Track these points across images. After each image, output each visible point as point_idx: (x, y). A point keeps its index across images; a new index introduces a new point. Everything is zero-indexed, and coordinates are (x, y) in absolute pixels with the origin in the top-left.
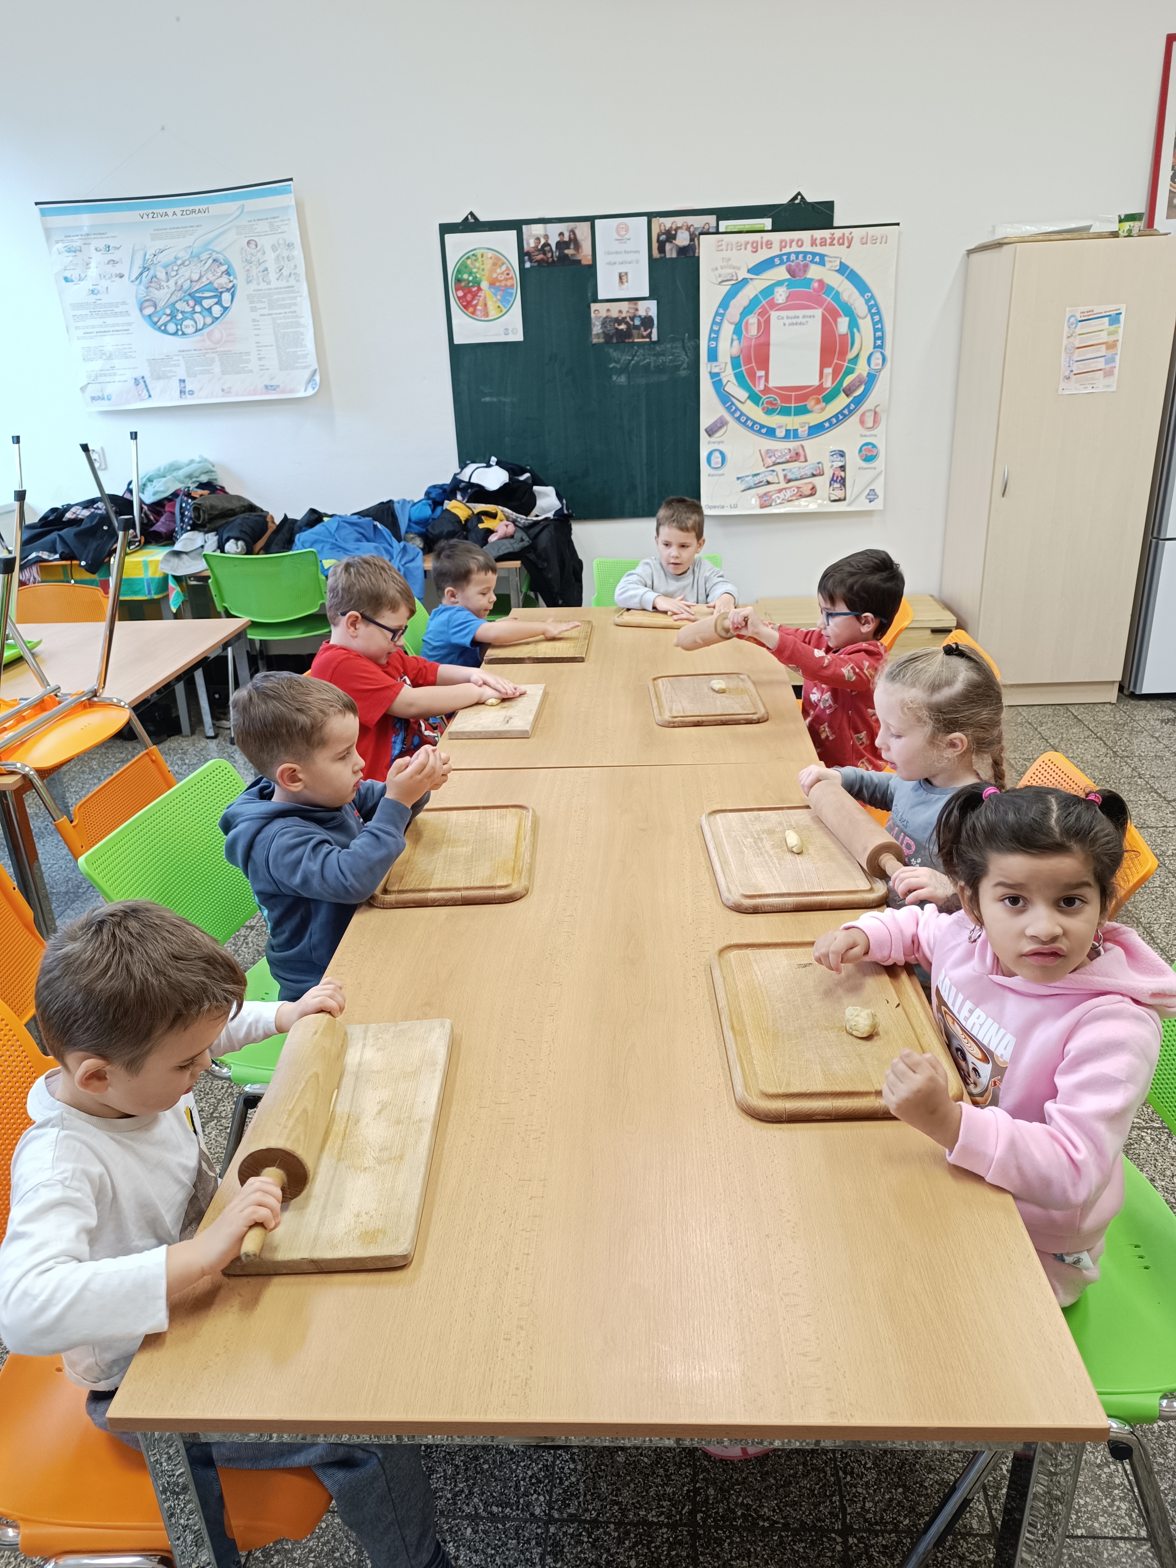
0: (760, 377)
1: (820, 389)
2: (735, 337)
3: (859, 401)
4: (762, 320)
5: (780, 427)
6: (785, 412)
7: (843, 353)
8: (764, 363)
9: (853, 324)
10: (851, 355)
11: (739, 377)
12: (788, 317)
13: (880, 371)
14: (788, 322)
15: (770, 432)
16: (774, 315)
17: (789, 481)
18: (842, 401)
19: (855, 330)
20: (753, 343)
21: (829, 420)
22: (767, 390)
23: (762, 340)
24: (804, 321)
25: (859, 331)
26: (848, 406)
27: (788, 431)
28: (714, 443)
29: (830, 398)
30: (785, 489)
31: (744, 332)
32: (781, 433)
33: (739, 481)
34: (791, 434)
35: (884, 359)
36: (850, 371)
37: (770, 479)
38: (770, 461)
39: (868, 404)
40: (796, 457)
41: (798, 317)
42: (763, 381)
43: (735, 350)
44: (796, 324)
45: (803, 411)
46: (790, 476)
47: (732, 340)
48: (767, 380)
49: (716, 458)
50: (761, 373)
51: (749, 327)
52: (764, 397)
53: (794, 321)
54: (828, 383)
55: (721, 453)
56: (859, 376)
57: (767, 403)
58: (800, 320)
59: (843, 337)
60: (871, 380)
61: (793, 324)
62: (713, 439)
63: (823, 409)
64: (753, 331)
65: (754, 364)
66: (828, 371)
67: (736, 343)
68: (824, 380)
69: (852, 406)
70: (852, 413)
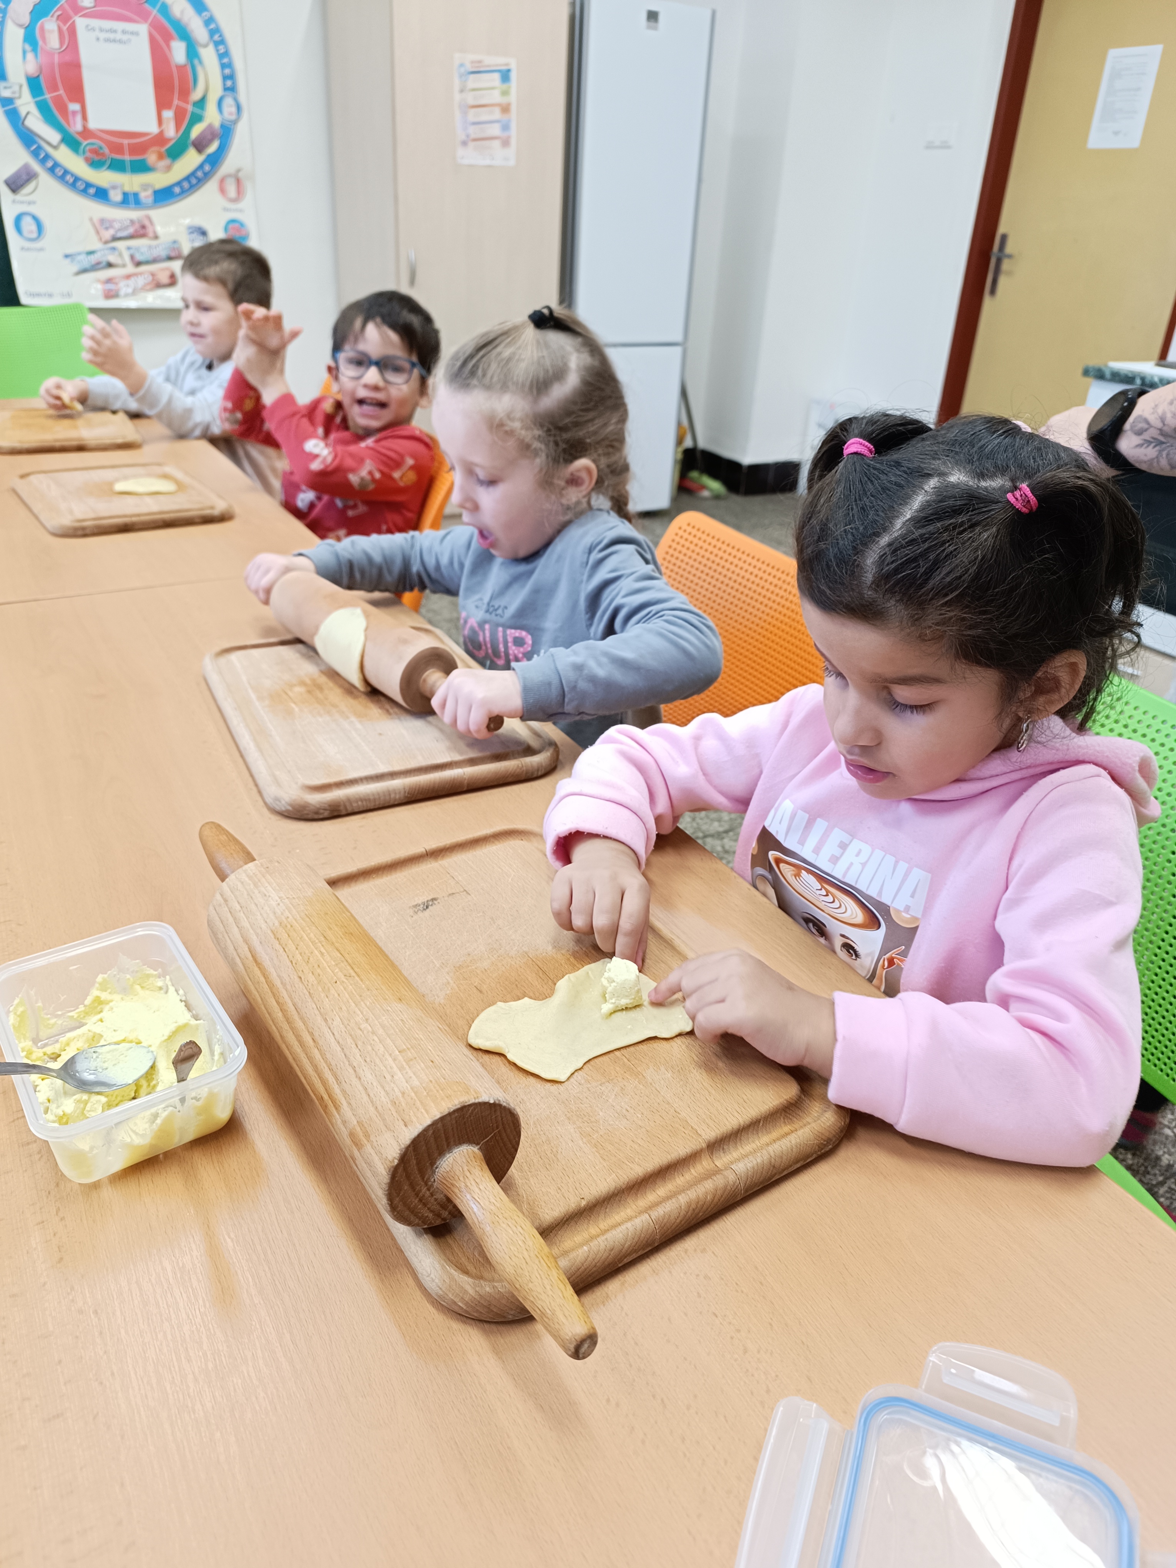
0: (74, 113)
1: (160, 139)
2: (28, 47)
3: (215, 161)
4: (65, 28)
5: (114, 187)
6: (117, 166)
7: (185, 93)
8: (76, 91)
9: (192, 52)
10: (196, 95)
11: (42, 107)
12: (101, 30)
13: (235, 122)
14: (103, 36)
15: (101, 194)
16: (81, 23)
17: (138, 264)
18: (191, 160)
19: (196, 62)
20: (56, 59)
21: (179, 183)
22: (86, 133)
23: (67, 58)
24: (125, 37)
25: (201, 62)
26: (201, 167)
27: (125, 195)
28: (22, 202)
29: (175, 153)
30: (135, 275)
31: (40, 43)
32: (116, 196)
33: (68, 260)
34: (130, 200)
35: (239, 108)
36: (197, 119)
37: (112, 259)
38: (108, 234)
39: (228, 166)
40: (141, 231)
41: (115, 31)
42: (79, 118)
43: (32, 67)
44: (114, 41)
45: (141, 167)
46: (139, 257)
47: (24, 52)
48: (85, 118)
49: (28, 225)
50: (74, 107)
51: (47, 35)
52: (85, 143)
53: (111, 36)
54: (171, 131)
55: (35, 218)
56: (210, 127)
57: (92, 151)
58: (119, 36)
59: (180, 68)
60: (225, 133)
61: (107, 40)
62: (18, 197)
63: (168, 168)
64: (54, 42)
65: (61, 92)
66: (168, 114)
67: (30, 56)
68: (164, 126)
69: (207, 168)
70: (207, 176)
